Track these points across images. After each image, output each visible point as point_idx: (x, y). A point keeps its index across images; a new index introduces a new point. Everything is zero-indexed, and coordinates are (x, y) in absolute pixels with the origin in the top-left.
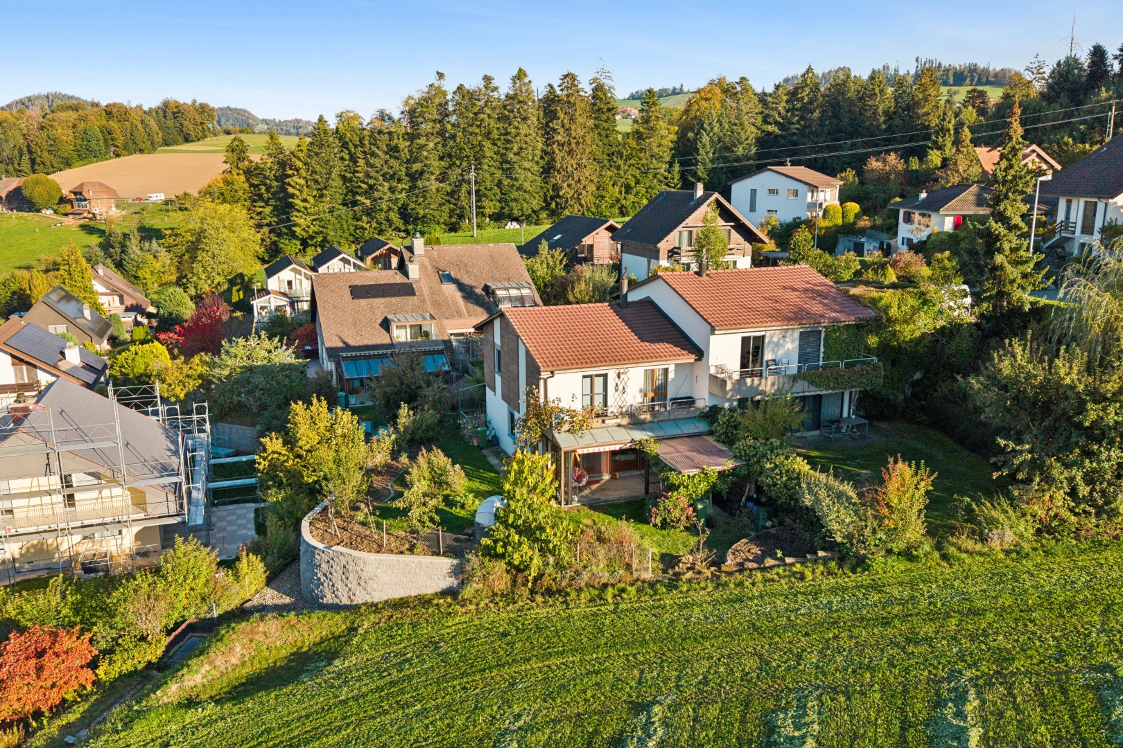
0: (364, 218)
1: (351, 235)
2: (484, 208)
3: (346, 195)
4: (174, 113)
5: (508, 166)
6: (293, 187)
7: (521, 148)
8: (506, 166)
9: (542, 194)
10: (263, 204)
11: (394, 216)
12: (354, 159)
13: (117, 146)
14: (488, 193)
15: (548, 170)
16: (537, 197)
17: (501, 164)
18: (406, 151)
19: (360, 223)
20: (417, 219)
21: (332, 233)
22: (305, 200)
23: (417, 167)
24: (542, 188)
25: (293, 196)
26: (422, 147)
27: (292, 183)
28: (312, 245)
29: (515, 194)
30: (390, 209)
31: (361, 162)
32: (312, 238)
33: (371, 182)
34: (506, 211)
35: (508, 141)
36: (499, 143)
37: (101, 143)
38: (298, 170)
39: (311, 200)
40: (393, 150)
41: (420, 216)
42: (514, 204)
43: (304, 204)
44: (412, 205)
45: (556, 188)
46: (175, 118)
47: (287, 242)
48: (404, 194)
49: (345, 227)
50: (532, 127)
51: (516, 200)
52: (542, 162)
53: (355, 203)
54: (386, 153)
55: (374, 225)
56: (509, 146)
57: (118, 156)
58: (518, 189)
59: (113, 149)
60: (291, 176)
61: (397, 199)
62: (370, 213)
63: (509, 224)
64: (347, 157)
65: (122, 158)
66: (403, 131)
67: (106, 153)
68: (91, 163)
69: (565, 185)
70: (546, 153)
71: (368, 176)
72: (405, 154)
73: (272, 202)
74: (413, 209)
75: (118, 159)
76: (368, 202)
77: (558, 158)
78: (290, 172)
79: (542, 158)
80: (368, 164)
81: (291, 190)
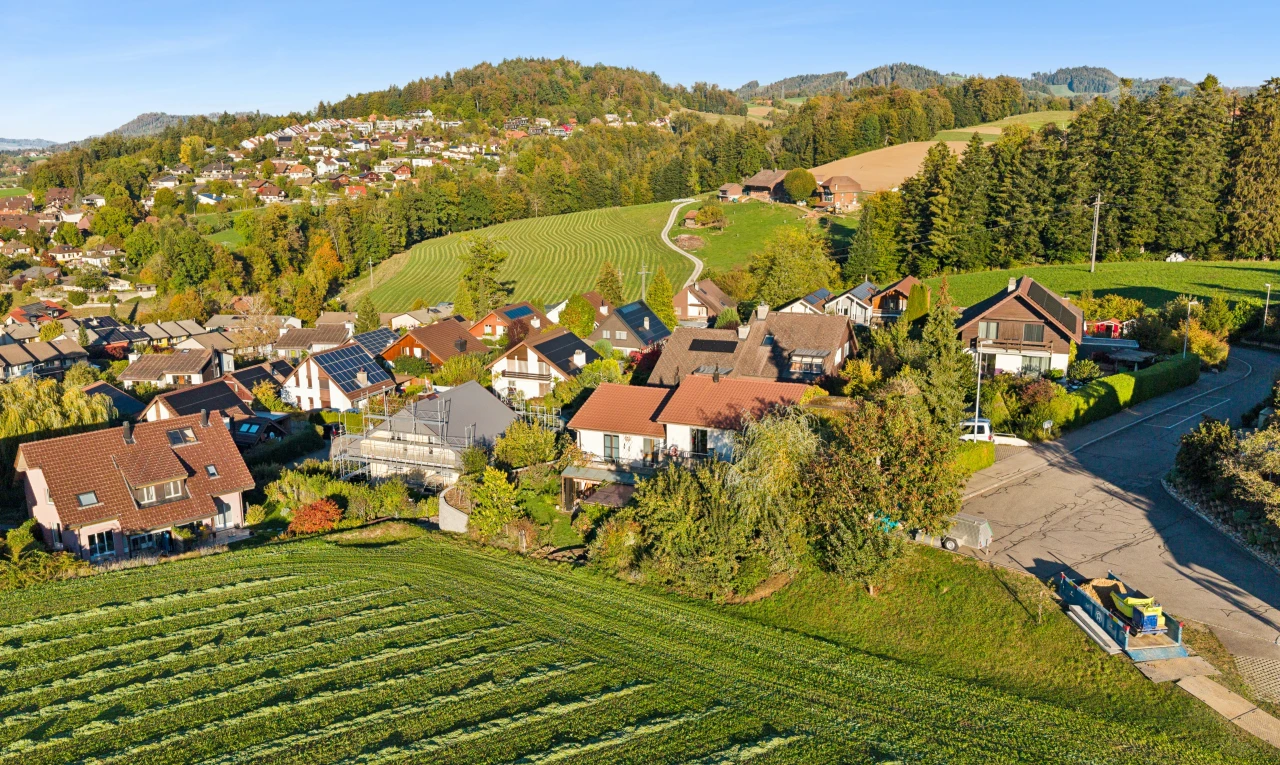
0: (1002, 240)
1: (987, 257)
2: (1132, 236)
3: (990, 215)
4: (975, 92)
5: (1172, 189)
6: (937, 206)
7: (1191, 170)
8: (1170, 189)
9: (1213, 224)
10: (911, 220)
11: (1034, 240)
12: (1001, 178)
13: (892, 135)
14: (1140, 220)
15: (1226, 195)
16: (1206, 227)
17: (1166, 187)
18: (1055, 172)
19: (996, 245)
20: (1056, 245)
21: (967, 254)
22: (945, 220)
23: (1062, 188)
24: (1214, 216)
25: (934, 214)
26: (1072, 168)
27: (935, 202)
28: (949, 264)
29: (1177, 223)
30: (1029, 234)
31: (1008, 181)
32: (947, 257)
33: (1014, 203)
34: (1162, 241)
35: (1177, 162)
36: (1164, 163)
37: (877, 132)
38: (943, 189)
39: (951, 219)
40: (1041, 171)
41: (1059, 242)
42: (1172, 234)
43: (944, 224)
44: (1053, 229)
45: (1233, 217)
46: (976, 97)
47: (925, 259)
48: (1047, 216)
49: (982, 248)
50: (1214, 146)
51: (1175, 229)
52: (1220, 186)
53: (995, 224)
54: (1035, 173)
55: (1011, 247)
56: (1175, 167)
57: (891, 144)
58: (1180, 217)
59: (887, 137)
60: (936, 194)
61: (1038, 222)
62: (1009, 235)
63: (1172, 256)
64: (996, 175)
65: (895, 147)
66: (1057, 149)
67: (881, 141)
68: (865, 151)
69: (1245, 215)
70: (1227, 175)
71: (1012, 196)
72: (1053, 174)
73: (919, 219)
74: (1053, 234)
75: (891, 147)
76: (1007, 224)
77: (1240, 183)
78: (936, 191)
79: (1220, 181)
80: (1015, 185)
81: (933, 208)
